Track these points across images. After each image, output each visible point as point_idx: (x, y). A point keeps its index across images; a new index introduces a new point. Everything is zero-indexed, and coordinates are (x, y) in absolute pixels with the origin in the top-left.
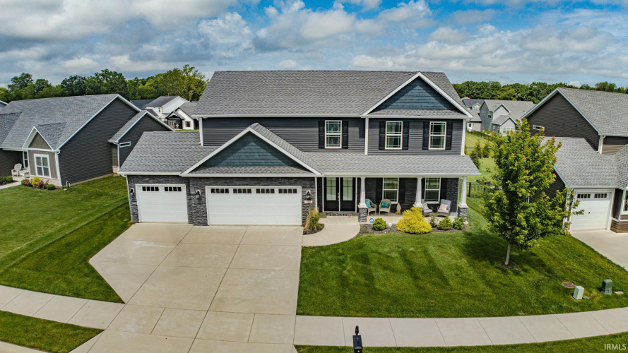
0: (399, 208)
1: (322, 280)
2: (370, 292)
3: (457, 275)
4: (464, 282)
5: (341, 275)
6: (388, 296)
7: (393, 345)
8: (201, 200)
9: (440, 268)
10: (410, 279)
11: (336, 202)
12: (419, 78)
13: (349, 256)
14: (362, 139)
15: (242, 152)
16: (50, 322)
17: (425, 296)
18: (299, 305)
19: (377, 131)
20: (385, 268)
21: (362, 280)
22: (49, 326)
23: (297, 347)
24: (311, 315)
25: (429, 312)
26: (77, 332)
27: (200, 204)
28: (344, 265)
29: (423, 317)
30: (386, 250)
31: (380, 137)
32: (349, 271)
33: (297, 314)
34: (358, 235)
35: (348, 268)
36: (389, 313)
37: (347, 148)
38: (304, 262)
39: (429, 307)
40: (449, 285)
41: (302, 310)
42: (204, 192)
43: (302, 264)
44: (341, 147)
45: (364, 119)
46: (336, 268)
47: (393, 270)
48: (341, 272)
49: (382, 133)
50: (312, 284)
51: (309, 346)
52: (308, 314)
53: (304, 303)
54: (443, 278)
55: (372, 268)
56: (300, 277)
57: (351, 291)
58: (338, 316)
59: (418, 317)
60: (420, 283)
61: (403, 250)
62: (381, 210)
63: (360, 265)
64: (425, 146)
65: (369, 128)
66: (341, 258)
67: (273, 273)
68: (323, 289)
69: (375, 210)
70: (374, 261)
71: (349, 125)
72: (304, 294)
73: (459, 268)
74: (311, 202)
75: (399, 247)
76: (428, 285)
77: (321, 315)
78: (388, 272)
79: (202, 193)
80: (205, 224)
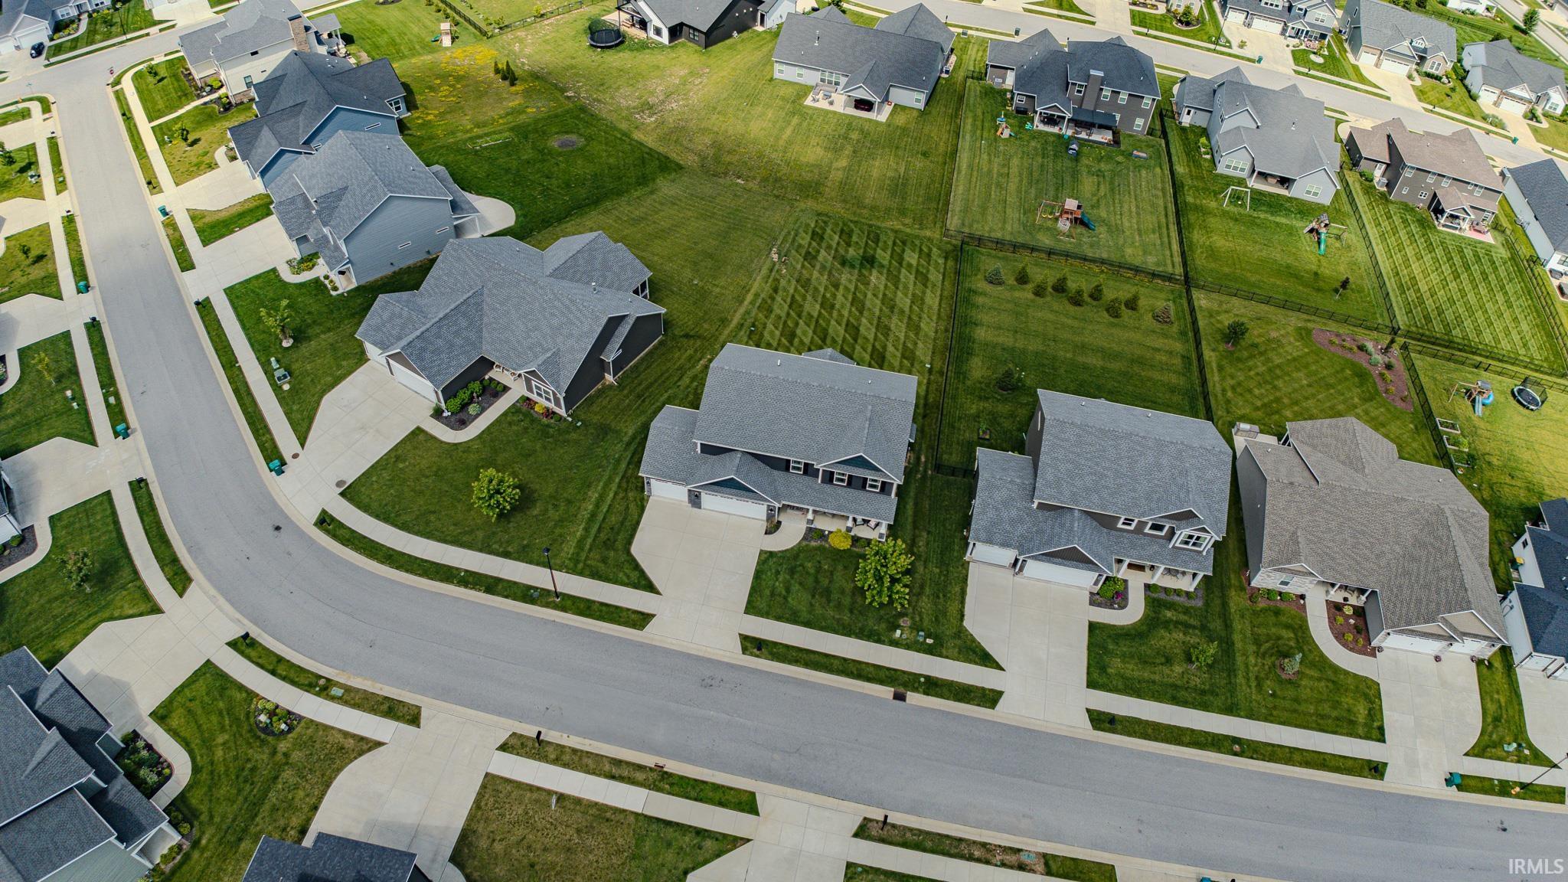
2: (784, 603)
4: (839, 605)
5: (774, 586)
6: (792, 608)
7: (780, 641)
10: (809, 596)
13: (785, 567)
16: (629, 609)
17: (810, 613)
18: (746, 607)
20: (801, 583)
22: (629, 612)
23: (740, 633)
24: (750, 615)
26: (644, 616)
27: (697, 499)
28: (779, 576)
29: (803, 627)
30: (810, 563)
32: (780, 583)
34: (800, 542)
35: (780, 579)
38: (757, 568)
39: (809, 620)
40: (828, 606)
41: (747, 611)
43: (756, 570)
46: (773, 578)
47: (804, 586)
48: (775, 582)
50: (756, 591)
51: (745, 634)
52: (749, 613)
53: (749, 604)
54: (829, 600)
56: (752, 583)
57: (775, 599)
58: (763, 617)
59: (800, 626)
60: (814, 601)
63: (788, 577)
66: (780, 568)
68: (761, 596)
70: (797, 576)
72: (751, 596)
73: (843, 592)
75: (819, 562)
77: (755, 615)
78: (801, 588)
80: (700, 508)
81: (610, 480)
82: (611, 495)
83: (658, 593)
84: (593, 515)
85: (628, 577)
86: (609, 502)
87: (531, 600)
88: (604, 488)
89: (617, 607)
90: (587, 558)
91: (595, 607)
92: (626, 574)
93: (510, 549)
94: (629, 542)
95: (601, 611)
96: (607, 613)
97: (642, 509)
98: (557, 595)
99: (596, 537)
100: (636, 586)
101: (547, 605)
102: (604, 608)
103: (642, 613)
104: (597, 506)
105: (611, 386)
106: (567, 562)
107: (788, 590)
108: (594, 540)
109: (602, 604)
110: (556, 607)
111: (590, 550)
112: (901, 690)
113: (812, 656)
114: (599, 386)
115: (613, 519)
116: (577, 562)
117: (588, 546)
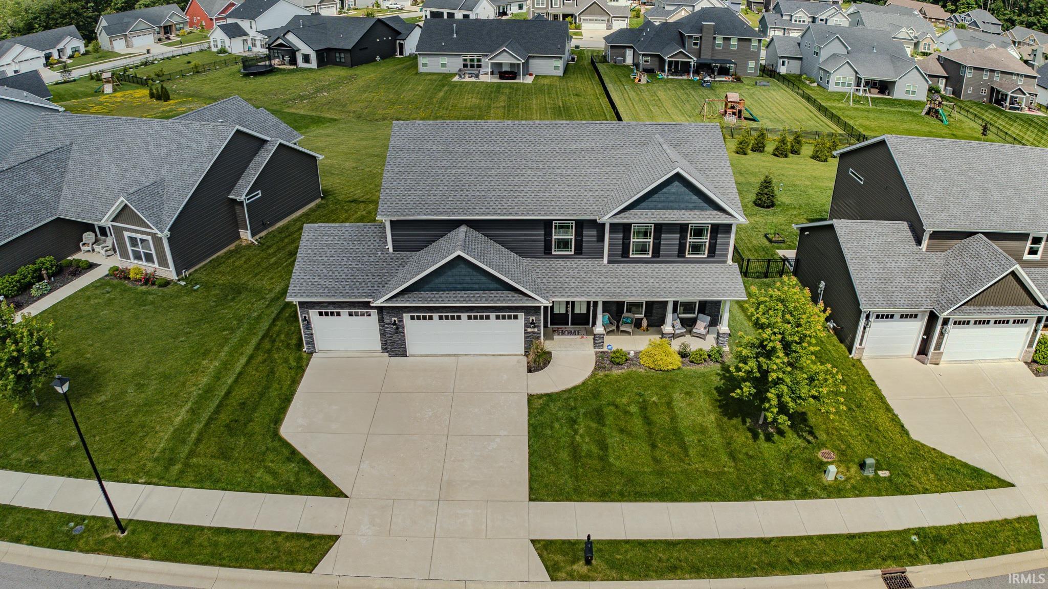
0: (645, 323)
1: (553, 451)
2: (603, 468)
3: (699, 441)
4: (705, 452)
5: (573, 443)
6: (622, 473)
7: (622, 537)
8: (399, 329)
9: (682, 429)
10: (646, 447)
11: (566, 314)
12: (678, 175)
13: (582, 411)
14: (600, 243)
15: (448, 277)
16: (278, 534)
17: (660, 474)
18: (531, 488)
19: (620, 236)
20: (622, 431)
21: (595, 450)
22: (280, 539)
23: (533, 541)
24: (544, 501)
25: (662, 495)
26: (313, 542)
27: (396, 333)
28: (576, 427)
29: (656, 501)
30: (625, 400)
31: (623, 243)
32: (582, 436)
33: (531, 500)
34: (593, 374)
35: (581, 431)
36: (622, 497)
37: (581, 254)
38: (531, 422)
39: (663, 488)
40: (688, 456)
41: (535, 495)
42: (401, 321)
43: (529, 425)
44: (572, 253)
45: (603, 225)
46: (567, 432)
47: (629, 434)
48: (573, 437)
49: (627, 237)
50: (543, 458)
51: (544, 540)
52: (542, 500)
53: (536, 485)
54: (684, 447)
55: (606, 430)
56: (529, 446)
57: (583, 466)
58: (571, 501)
59: (650, 501)
60: (657, 453)
61: (644, 401)
62: (622, 328)
63: (594, 425)
64: (681, 252)
65: (610, 232)
66: (573, 414)
67: (498, 440)
68: (554, 464)
69: (614, 328)
70: (609, 421)
71: (584, 227)
72: (535, 472)
73: (703, 431)
74: (536, 330)
75: (640, 395)
76: (666, 457)
77: (554, 500)
78: (625, 438)
79: (399, 321)
80: (404, 355)
81: (243, 342)
82: (243, 360)
83: (340, 494)
84: (209, 391)
85: (274, 474)
86: (238, 370)
87: (69, 543)
88: (230, 354)
89: (251, 532)
90: (191, 454)
91: (200, 539)
92: (269, 471)
93: (42, 457)
94: (278, 421)
95: (216, 545)
96: (228, 547)
97: (300, 369)
98: (120, 525)
99: (211, 420)
100: (291, 489)
101: (98, 548)
102: (222, 539)
103: (308, 537)
104: (217, 377)
105: (250, 246)
106: (150, 464)
107: (604, 446)
108: (207, 424)
109: (219, 531)
110: (116, 550)
111: (199, 440)
112: (894, 568)
113: (699, 550)
114: (232, 247)
115: (243, 392)
116: (171, 462)
117: (194, 435)
